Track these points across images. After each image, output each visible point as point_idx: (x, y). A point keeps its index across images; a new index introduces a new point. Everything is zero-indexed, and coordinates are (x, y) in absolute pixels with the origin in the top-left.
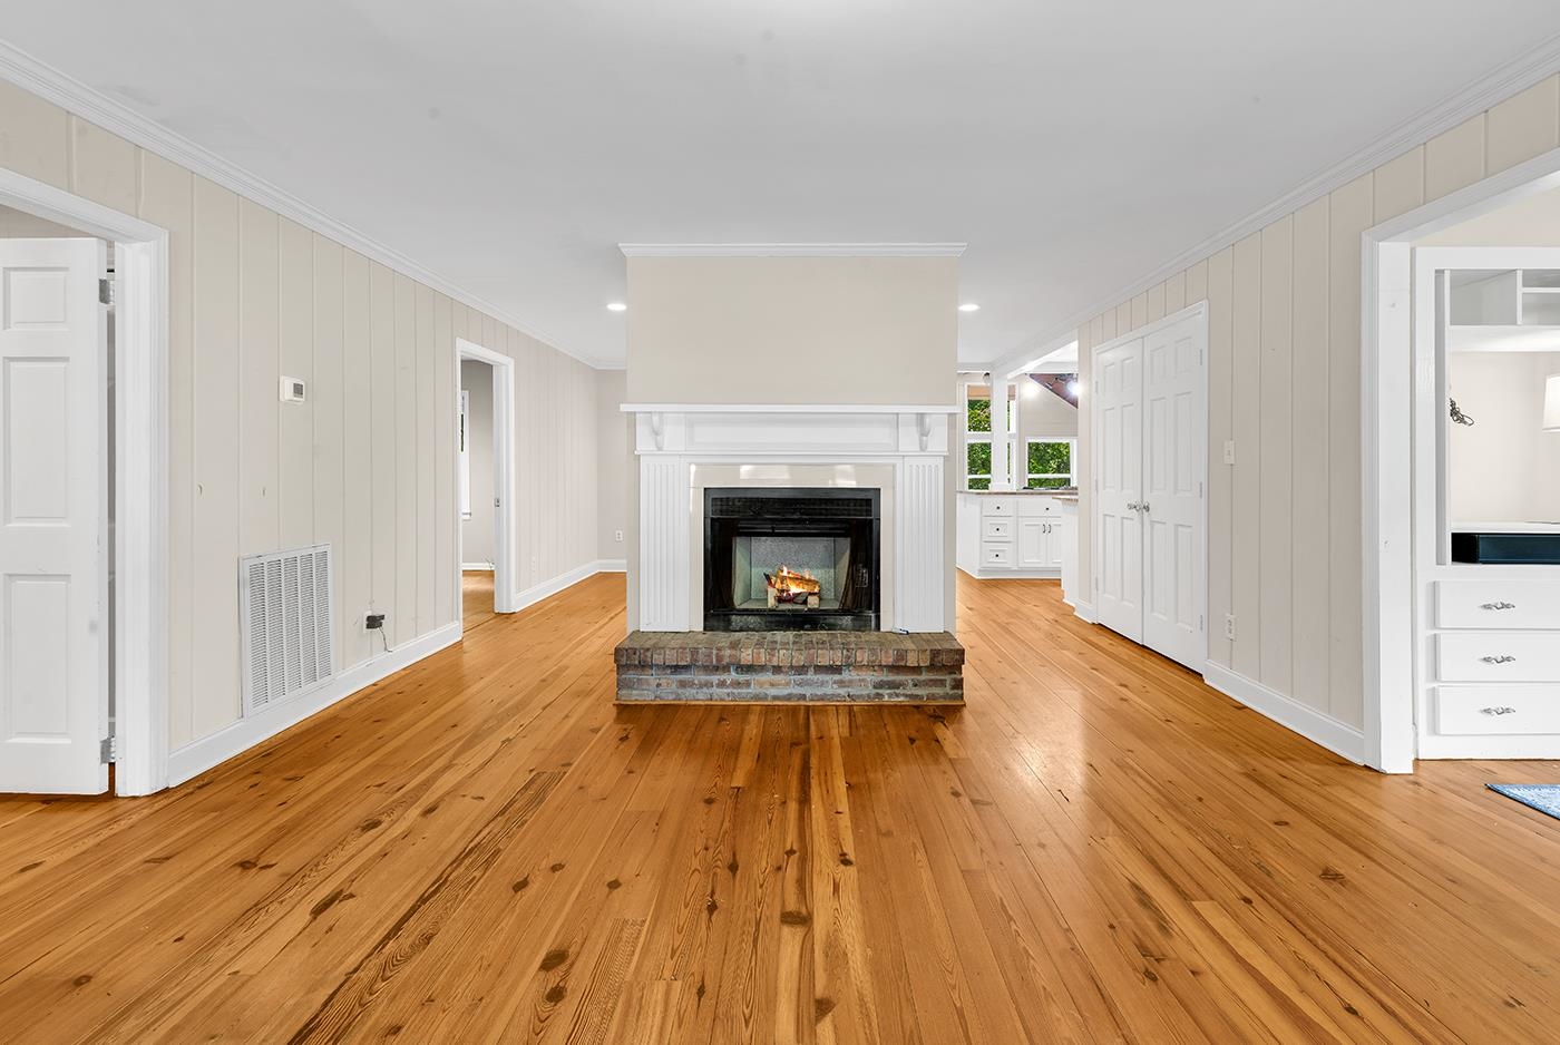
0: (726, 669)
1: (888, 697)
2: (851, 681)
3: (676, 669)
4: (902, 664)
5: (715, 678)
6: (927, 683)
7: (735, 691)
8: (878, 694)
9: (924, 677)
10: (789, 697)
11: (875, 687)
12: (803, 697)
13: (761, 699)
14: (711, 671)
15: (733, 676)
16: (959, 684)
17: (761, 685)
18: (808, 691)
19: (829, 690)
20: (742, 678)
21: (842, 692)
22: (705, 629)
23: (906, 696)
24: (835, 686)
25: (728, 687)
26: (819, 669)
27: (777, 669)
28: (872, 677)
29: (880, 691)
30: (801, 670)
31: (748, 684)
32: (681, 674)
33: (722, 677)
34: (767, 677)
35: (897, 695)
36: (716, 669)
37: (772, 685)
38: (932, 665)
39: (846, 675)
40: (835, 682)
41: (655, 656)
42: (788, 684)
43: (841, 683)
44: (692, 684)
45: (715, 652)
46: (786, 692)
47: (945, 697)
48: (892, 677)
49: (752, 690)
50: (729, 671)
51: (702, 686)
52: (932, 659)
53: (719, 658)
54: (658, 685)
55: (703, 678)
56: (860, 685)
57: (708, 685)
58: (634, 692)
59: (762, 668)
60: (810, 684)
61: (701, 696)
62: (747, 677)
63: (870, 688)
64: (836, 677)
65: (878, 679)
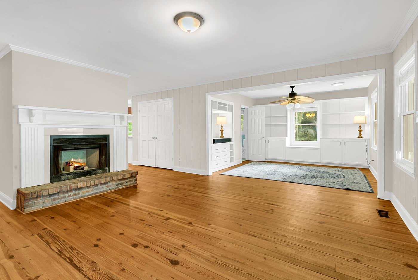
0: (71, 191)
1: (120, 187)
2: (110, 186)
3: (51, 195)
4: (124, 178)
5: (67, 195)
7: (75, 197)
9: (128, 180)
10: (93, 194)
11: (117, 185)
12: (97, 193)
13: (83, 197)
14: (66, 192)
15: (74, 192)
16: (136, 180)
17: (83, 193)
18: (98, 191)
19: (104, 189)
20: (77, 192)
21: (108, 189)
23: (124, 186)
24: (106, 188)
25: (72, 196)
26: (101, 184)
27: (88, 187)
28: (115, 183)
29: (118, 186)
30: (96, 185)
31: (79, 194)
32: (53, 196)
33: (70, 194)
34: (86, 190)
35: (122, 186)
36: (68, 191)
37: (87, 192)
38: (131, 176)
39: (109, 184)
40: (106, 187)
41: (44, 192)
42: (92, 190)
43: (108, 187)
44: (58, 199)
45: (69, 186)
46: (91, 193)
47: (133, 184)
48: (121, 182)
49: (80, 195)
50: (72, 191)
51: (61, 198)
52: (131, 175)
53: (70, 188)
54: (43, 203)
55: (62, 195)
56: (113, 186)
57: (64, 197)
58: (33, 207)
59: (84, 188)
60: (98, 189)
61: (61, 202)
62: (79, 192)
63: (115, 186)
64: (106, 185)
65: (117, 183)
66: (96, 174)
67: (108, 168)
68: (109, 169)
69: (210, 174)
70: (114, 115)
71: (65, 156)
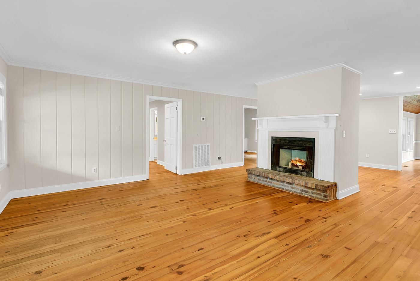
0: (267, 178)
1: (304, 194)
2: (295, 188)
4: (307, 186)
5: (265, 180)
6: (316, 193)
7: (269, 183)
8: (302, 193)
10: (280, 188)
11: (301, 191)
15: (268, 180)
16: (325, 196)
17: (274, 183)
18: (284, 188)
19: (289, 189)
20: (270, 181)
21: (293, 190)
22: (271, 169)
23: (310, 195)
25: (267, 182)
26: (287, 183)
27: (278, 181)
28: (300, 188)
29: (302, 192)
32: (259, 177)
34: (276, 182)
35: (307, 195)
37: (276, 184)
40: (291, 187)
42: (280, 185)
43: (292, 187)
44: (260, 180)
47: (321, 199)
48: (305, 189)
49: (272, 184)
50: (267, 179)
51: (262, 181)
52: (315, 187)
53: (265, 175)
54: (255, 179)
55: (263, 179)
56: (297, 189)
59: (274, 180)
60: (285, 186)
61: (262, 183)
62: (271, 181)
63: (300, 191)
64: (291, 186)
65: (302, 189)
67: (312, 173)
68: (314, 174)
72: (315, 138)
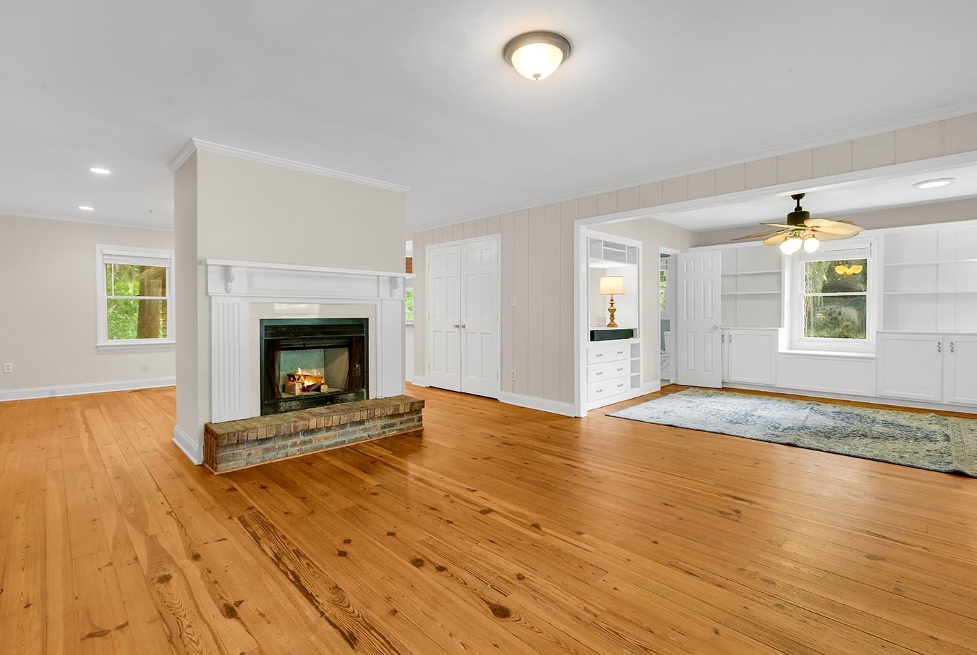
0: (296, 434)
1: (390, 433)
2: (370, 428)
3: (262, 441)
4: (397, 412)
5: (289, 442)
6: (407, 421)
7: (303, 447)
8: (383, 432)
9: (405, 418)
10: (336, 444)
12: (344, 442)
13: (319, 449)
14: (287, 437)
15: (301, 438)
16: (420, 419)
17: (319, 440)
18: (347, 438)
19: (358, 435)
20: (307, 438)
21: (365, 435)
22: (260, 415)
23: (397, 430)
24: (361, 432)
25: (298, 446)
26: (353, 423)
27: (328, 429)
28: (380, 423)
29: (384, 430)
30: (342, 426)
31: (311, 441)
32: (265, 444)
33: (294, 440)
34: (324, 434)
35: (393, 431)
36: (291, 435)
37: (326, 439)
38: (410, 410)
39: (367, 425)
41: (250, 434)
42: (335, 436)
43: (365, 430)
44: (273, 449)
45: (292, 424)
46: (334, 441)
47: (414, 427)
48: (390, 421)
49: (314, 445)
50: (299, 435)
51: (280, 449)
52: (411, 408)
53: (295, 428)
54: (249, 455)
55: (281, 443)
56: (374, 429)
57: (284, 447)
58: (231, 463)
59: (320, 429)
60: (347, 434)
61: (280, 455)
62: (310, 437)
63: (380, 429)
64: (362, 427)
65: (383, 424)
66: (342, 401)
67: (365, 391)
68: (368, 392)
69: (583, 414)
70: (378, 276)
71: (286, 361)
72: (368, 319)
